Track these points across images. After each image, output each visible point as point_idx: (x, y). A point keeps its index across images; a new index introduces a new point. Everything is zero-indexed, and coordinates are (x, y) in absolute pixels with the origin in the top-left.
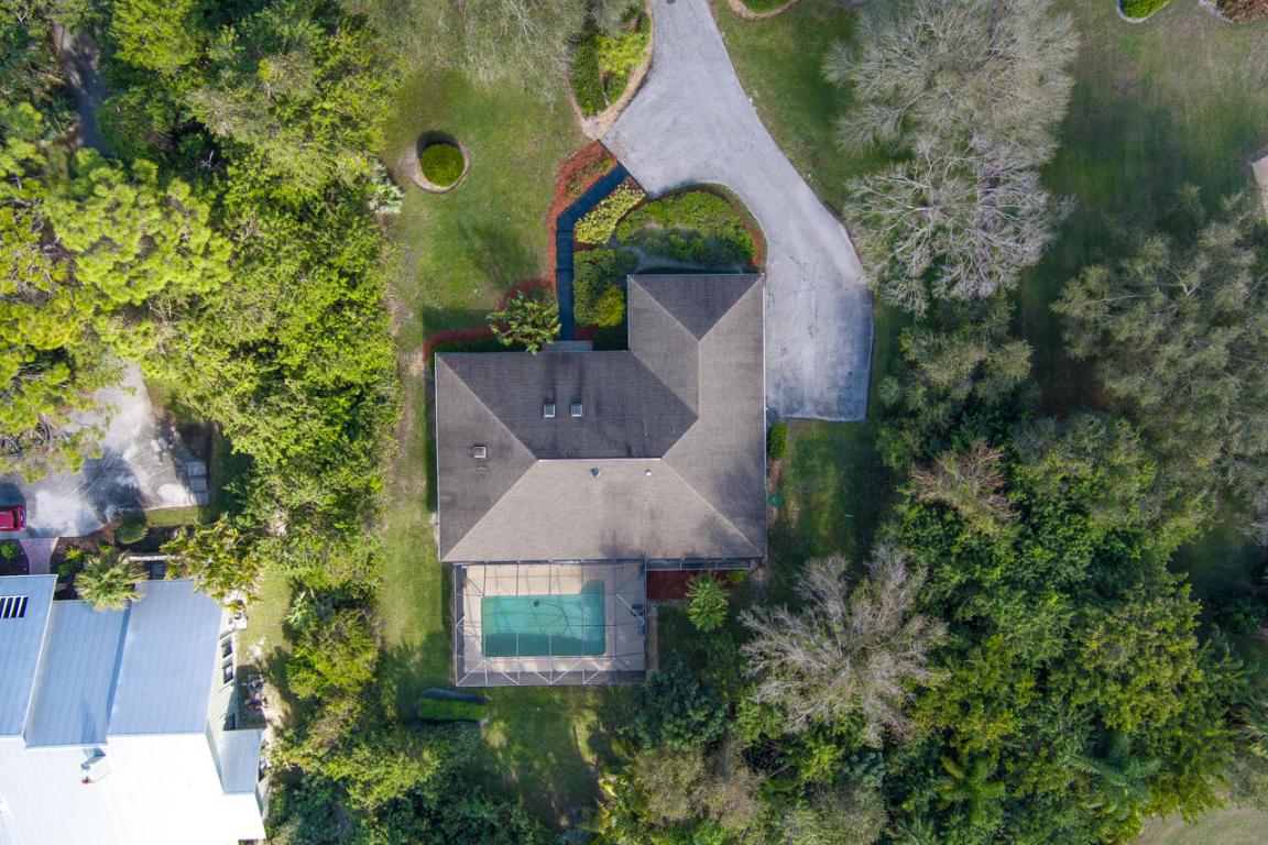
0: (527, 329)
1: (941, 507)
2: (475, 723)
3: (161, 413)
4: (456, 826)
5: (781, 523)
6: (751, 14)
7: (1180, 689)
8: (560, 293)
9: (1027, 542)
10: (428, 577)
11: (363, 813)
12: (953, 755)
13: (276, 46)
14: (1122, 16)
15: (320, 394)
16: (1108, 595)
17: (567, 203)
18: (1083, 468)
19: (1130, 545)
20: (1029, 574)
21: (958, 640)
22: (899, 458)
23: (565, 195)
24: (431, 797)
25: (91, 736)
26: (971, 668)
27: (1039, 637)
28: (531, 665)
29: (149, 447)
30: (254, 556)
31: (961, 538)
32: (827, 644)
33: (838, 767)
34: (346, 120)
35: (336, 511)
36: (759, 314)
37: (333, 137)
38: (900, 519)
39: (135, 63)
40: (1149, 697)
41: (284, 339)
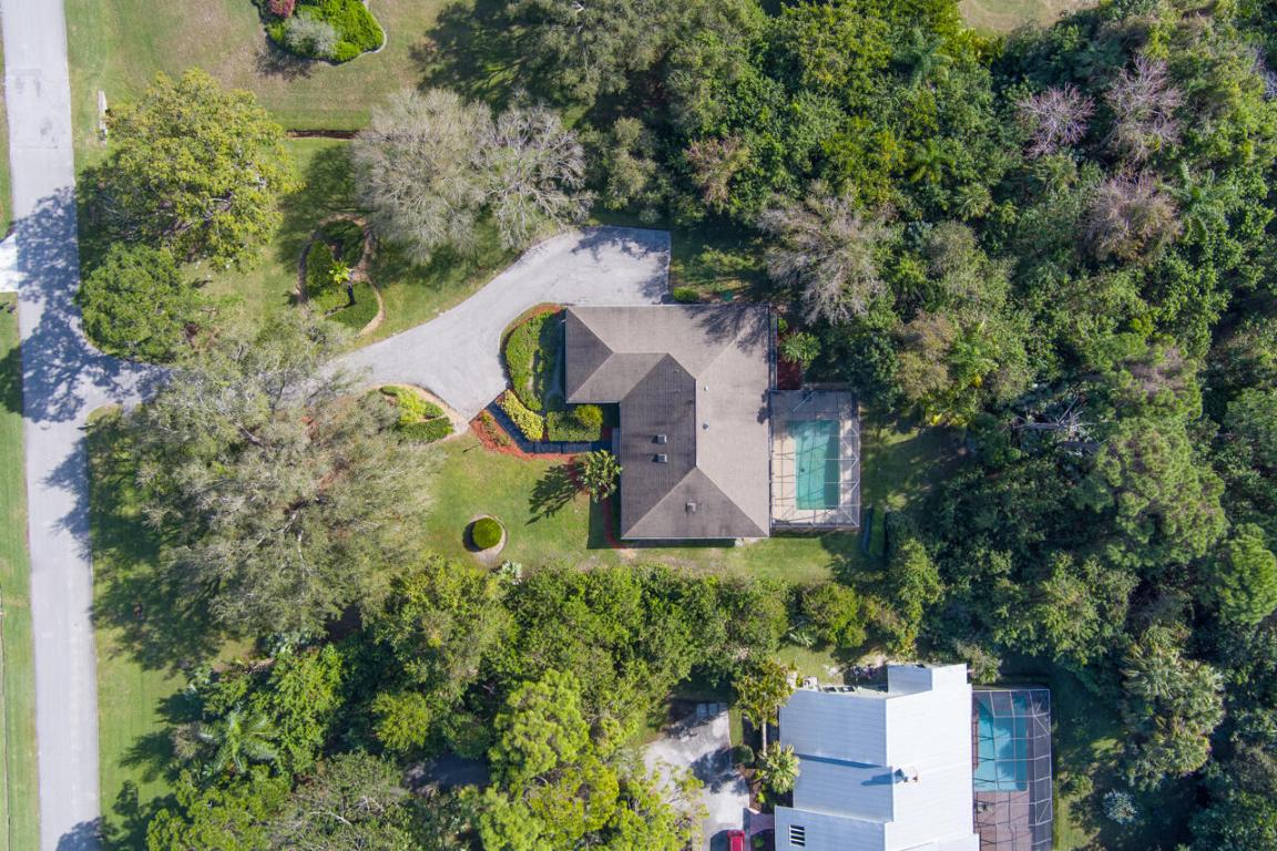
0: (605, 473)
1: (732, 182)
2: (887, 514)
3: (662, 735)
4: (962, 529)
5: (744, 293)
6: (380, 313)
7: (863, 12)
8: (578, 451)
9: (756, 124)
10: (781, 548)
11: (948, 594)
12: (909, 173)
13: (418, 636)
14: (382, 48)
15: (649, 618)
16: (795, 66)
17: (515, 446)
18: (705, 85)
19: (759, 49)
20: (779, 123)
21: (826, 172)
22: (697, 211)
23: (509, 447)
24: (938, 547)
25: (887, 779)
26: (845, 163)
27: (823, 116)
28: (846, 476)
29: (686, 743)
30: (762, 665)
31: (754, 170)
32: (823, 266)
33: (917, 256)
34: (465, 592)
35: (731, 608)
36: (594, 310)
37: (475, 601)
38: (740, 211)
39: (426, 734)
40: (867, 38)
41: (611, 639)
